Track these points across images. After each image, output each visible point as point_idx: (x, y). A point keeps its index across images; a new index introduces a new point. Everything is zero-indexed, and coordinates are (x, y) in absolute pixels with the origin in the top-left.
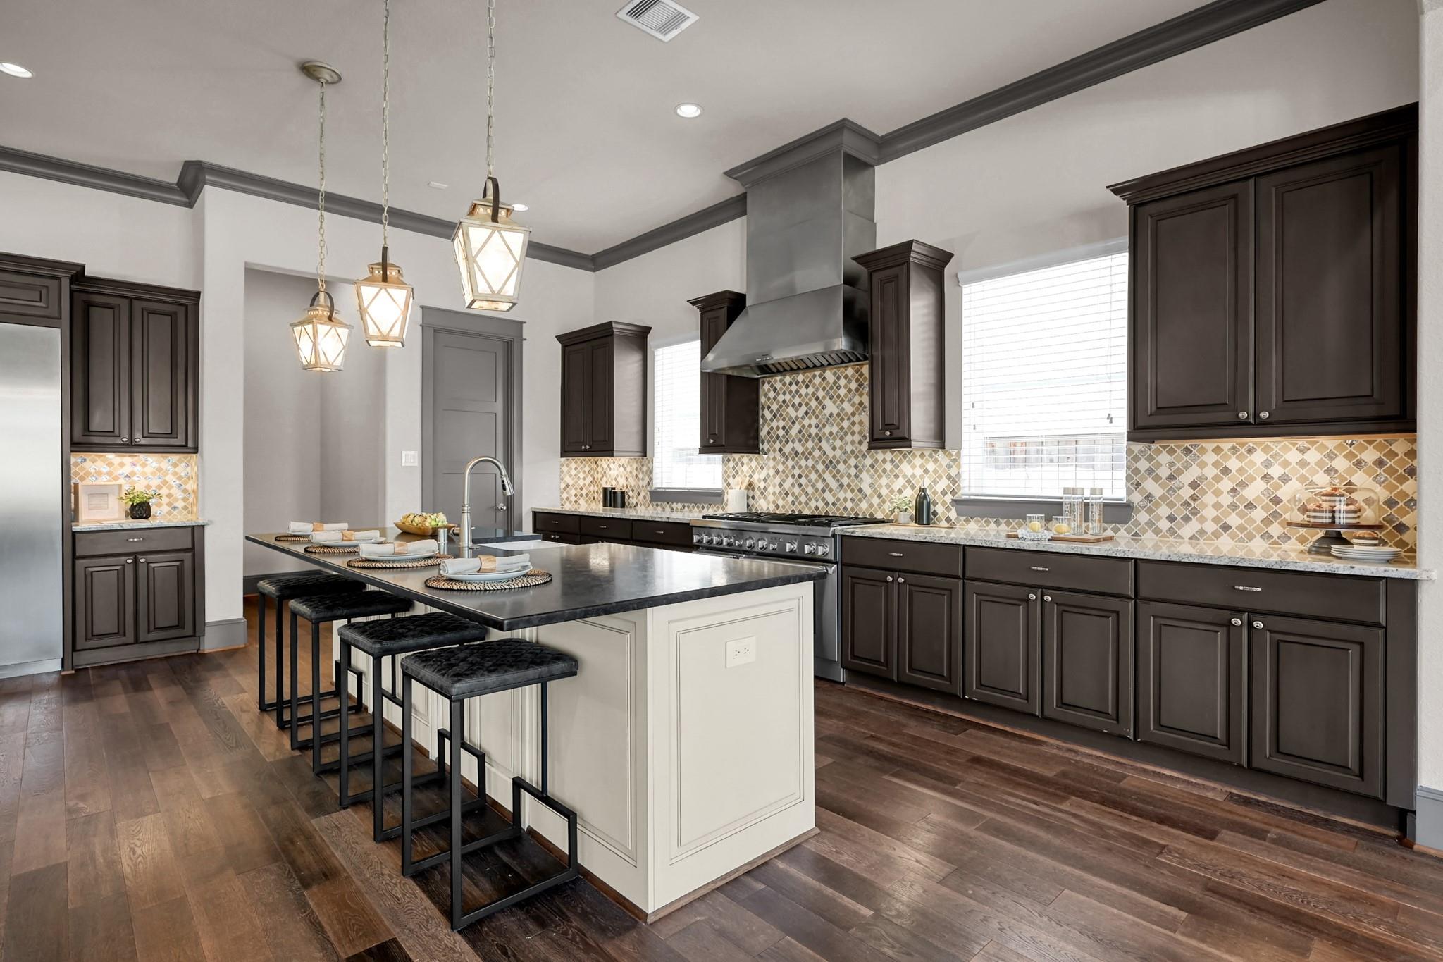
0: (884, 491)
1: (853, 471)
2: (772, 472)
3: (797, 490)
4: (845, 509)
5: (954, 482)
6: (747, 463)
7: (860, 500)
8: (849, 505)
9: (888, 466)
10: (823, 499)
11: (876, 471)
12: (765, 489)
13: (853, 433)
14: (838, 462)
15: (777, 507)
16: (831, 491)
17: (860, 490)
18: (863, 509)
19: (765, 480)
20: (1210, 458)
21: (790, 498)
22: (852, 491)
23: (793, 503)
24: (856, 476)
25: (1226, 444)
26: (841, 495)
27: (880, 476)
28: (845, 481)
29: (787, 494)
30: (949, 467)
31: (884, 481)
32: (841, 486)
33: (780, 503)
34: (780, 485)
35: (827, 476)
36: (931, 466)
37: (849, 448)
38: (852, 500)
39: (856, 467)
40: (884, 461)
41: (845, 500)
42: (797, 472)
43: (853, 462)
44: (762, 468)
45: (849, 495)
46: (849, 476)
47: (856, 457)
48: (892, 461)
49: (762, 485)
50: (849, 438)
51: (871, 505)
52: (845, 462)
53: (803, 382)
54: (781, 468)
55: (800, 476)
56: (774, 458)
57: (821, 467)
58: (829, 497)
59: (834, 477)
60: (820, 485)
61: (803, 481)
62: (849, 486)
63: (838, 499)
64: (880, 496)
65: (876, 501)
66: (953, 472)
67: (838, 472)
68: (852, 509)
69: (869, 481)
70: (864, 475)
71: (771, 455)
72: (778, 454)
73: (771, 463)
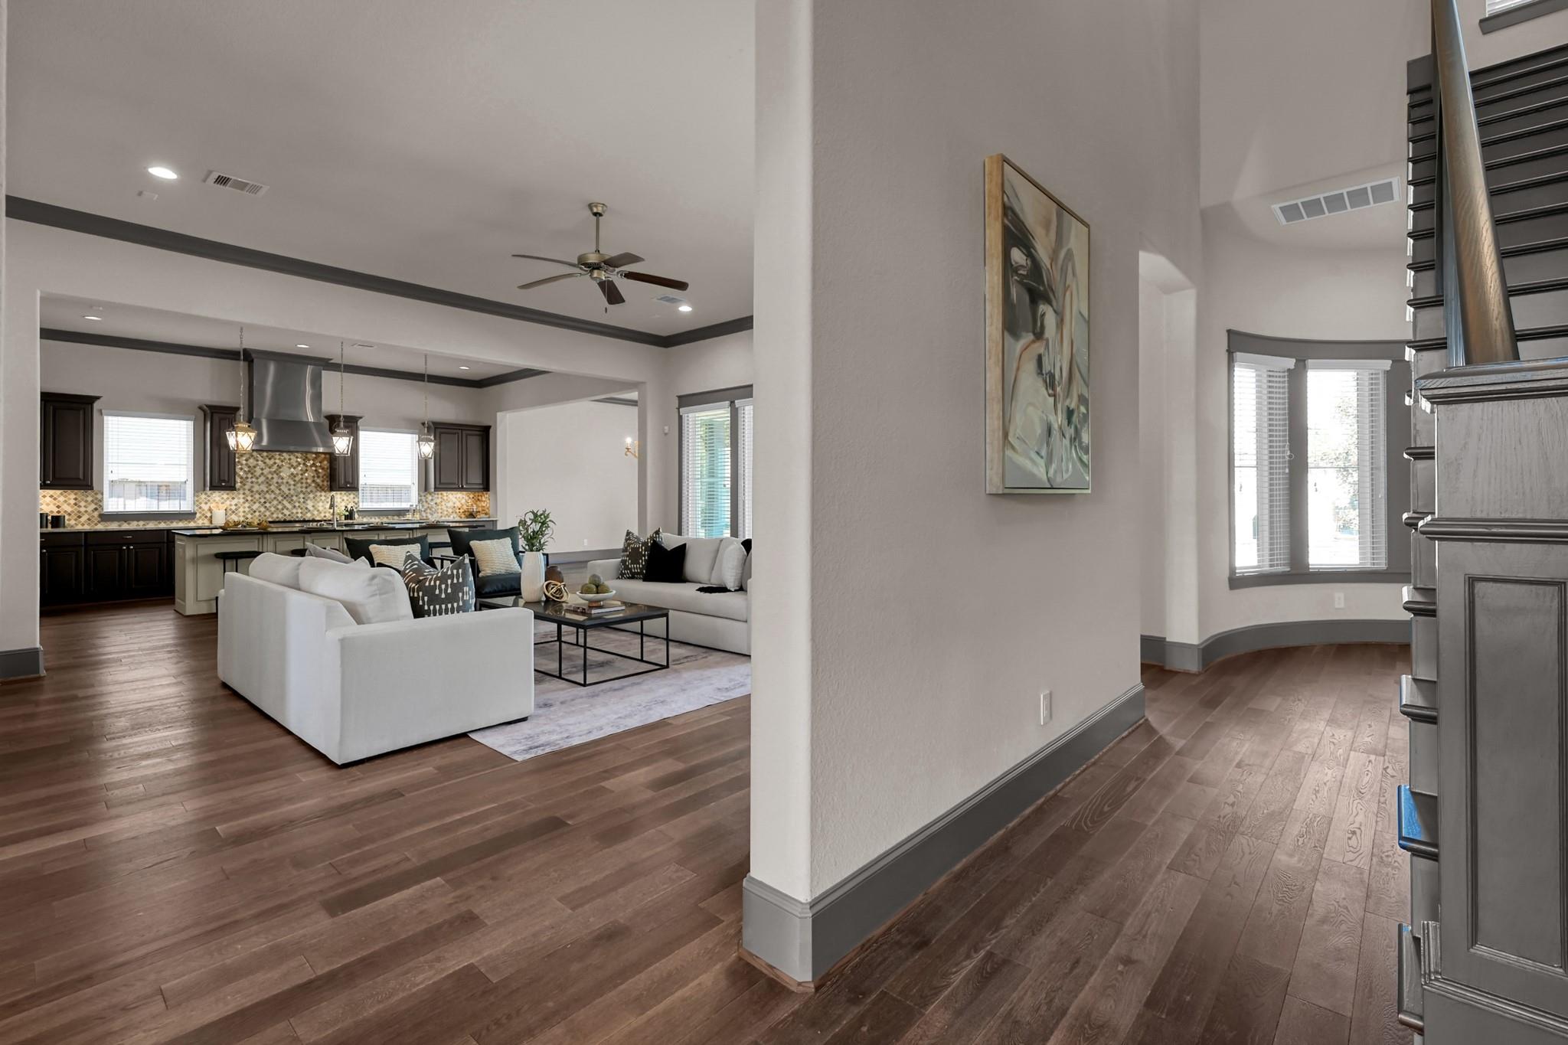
0: (321, 509)
1: (302, 500)
2: (242, 501)
3: (262, 509)
4: (297, 517)
5: (356, 504)
6: (217, 495)
7: (307, 513)
8: (300, 515)
9: (323, 498)
10: (282, 513)
11: (316, 500)
12: (236, 509)
13: (302, 483)
14: (292, 496)
15: (247, 518)
16: (287, 509)
17: (307, 508)
18: (309, 516)
19: (236, 505)
20: (440, 496)
21: (257, 514)
22: (301, 509)
23: (260, 516)
24: (304, 502)
25: (445, 493)
26: (294, 511)
27: (318, 502)
28: (297, 504)
29: (255, 512)
30: (354, 498)
31: (321, 504)
32: (295, 507)
33: (249, 516)
34: (249, 507)
35: (285, 502)
36: (345, 498)
37: (299, 490)
38: (301, 513)
39: (303, 498)
40: (321, 496)
41: (297, 513)
42: (263, 500)
43: (302, 496)
44: (233, 498)
45: (299, 511)
46: (299, 502)
47: (304, 494)
48: (325, 496)
49: (234, 508)
50: (299, 485)
51: (313, 515)
52: (296, 496)
53: (267, 456)
54: (249, 498)
55: (265, 502)
56: (244, 494)
57: (280, 498)
58: (287, 512)
59: (290, 503)
60: (280, 507)
61: (268, 505)
62: (299, 506)
63: (292, 513)
64: (318, 511)
65: (316, 513)
66: (356, 500)
67: (292, 500)
68: (302, 517)
69: (312, 504)
70: (309, 502)
71: (241, 492)
72: (247, 492)
73: (242, 496)
